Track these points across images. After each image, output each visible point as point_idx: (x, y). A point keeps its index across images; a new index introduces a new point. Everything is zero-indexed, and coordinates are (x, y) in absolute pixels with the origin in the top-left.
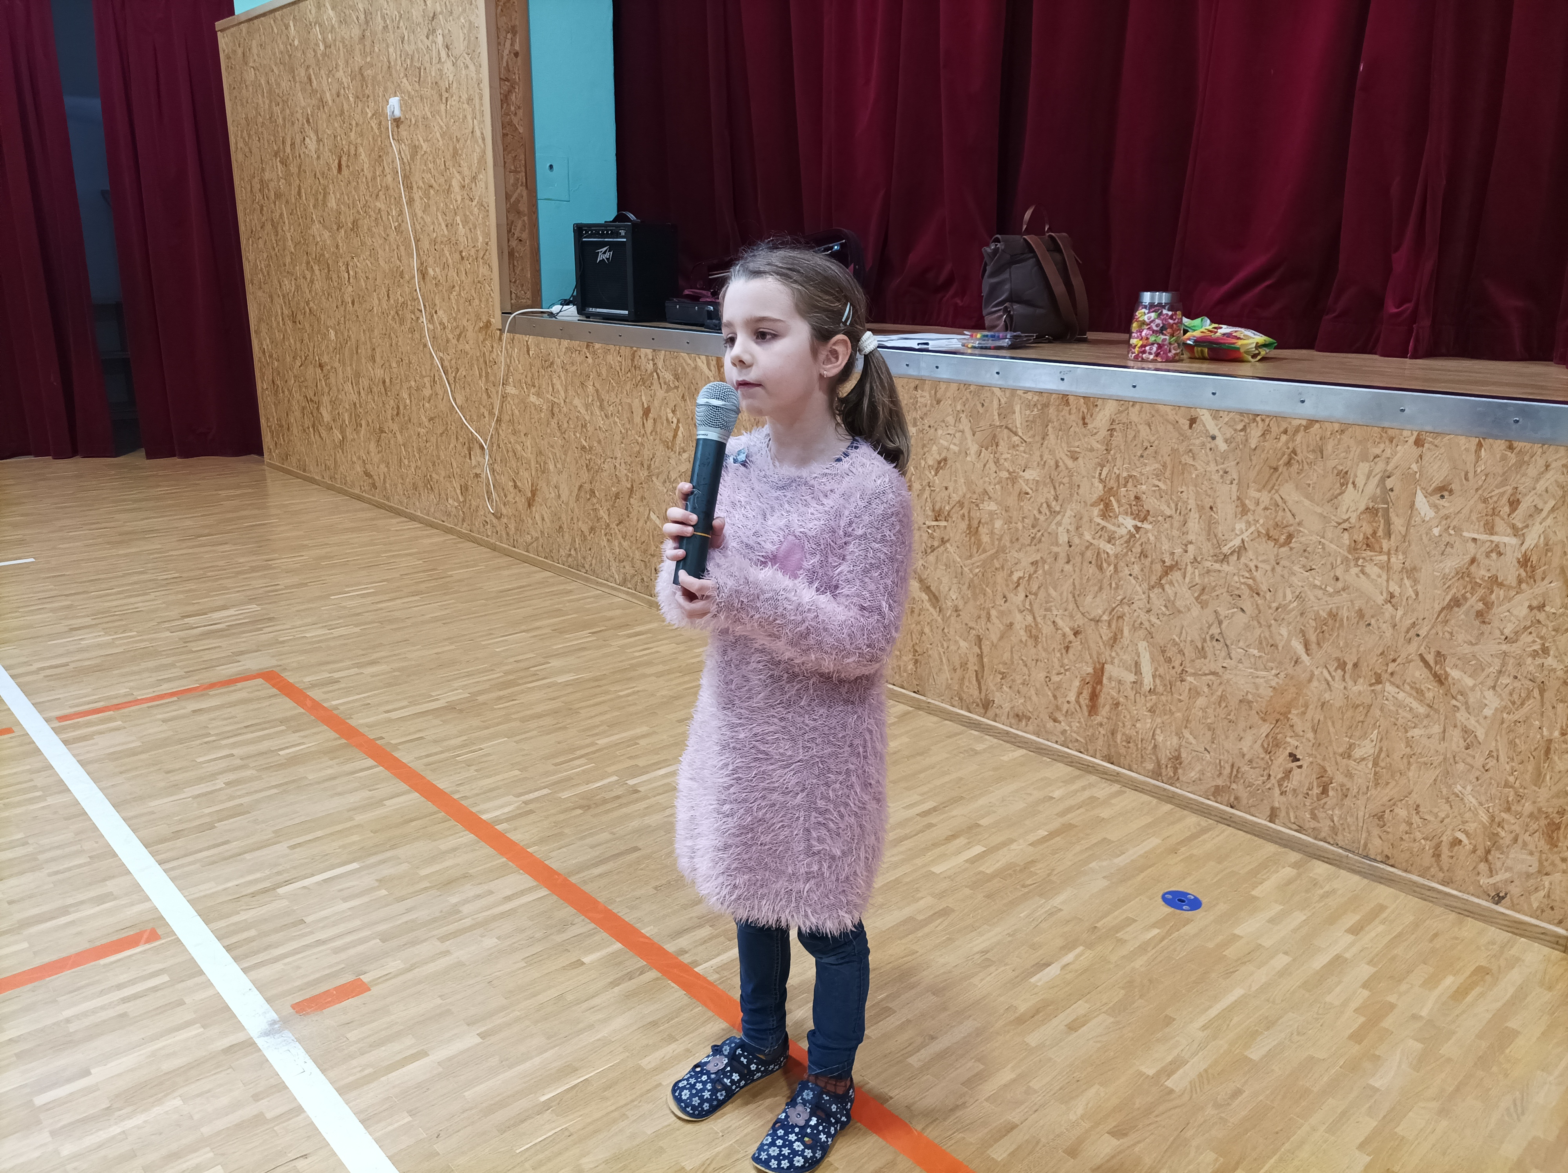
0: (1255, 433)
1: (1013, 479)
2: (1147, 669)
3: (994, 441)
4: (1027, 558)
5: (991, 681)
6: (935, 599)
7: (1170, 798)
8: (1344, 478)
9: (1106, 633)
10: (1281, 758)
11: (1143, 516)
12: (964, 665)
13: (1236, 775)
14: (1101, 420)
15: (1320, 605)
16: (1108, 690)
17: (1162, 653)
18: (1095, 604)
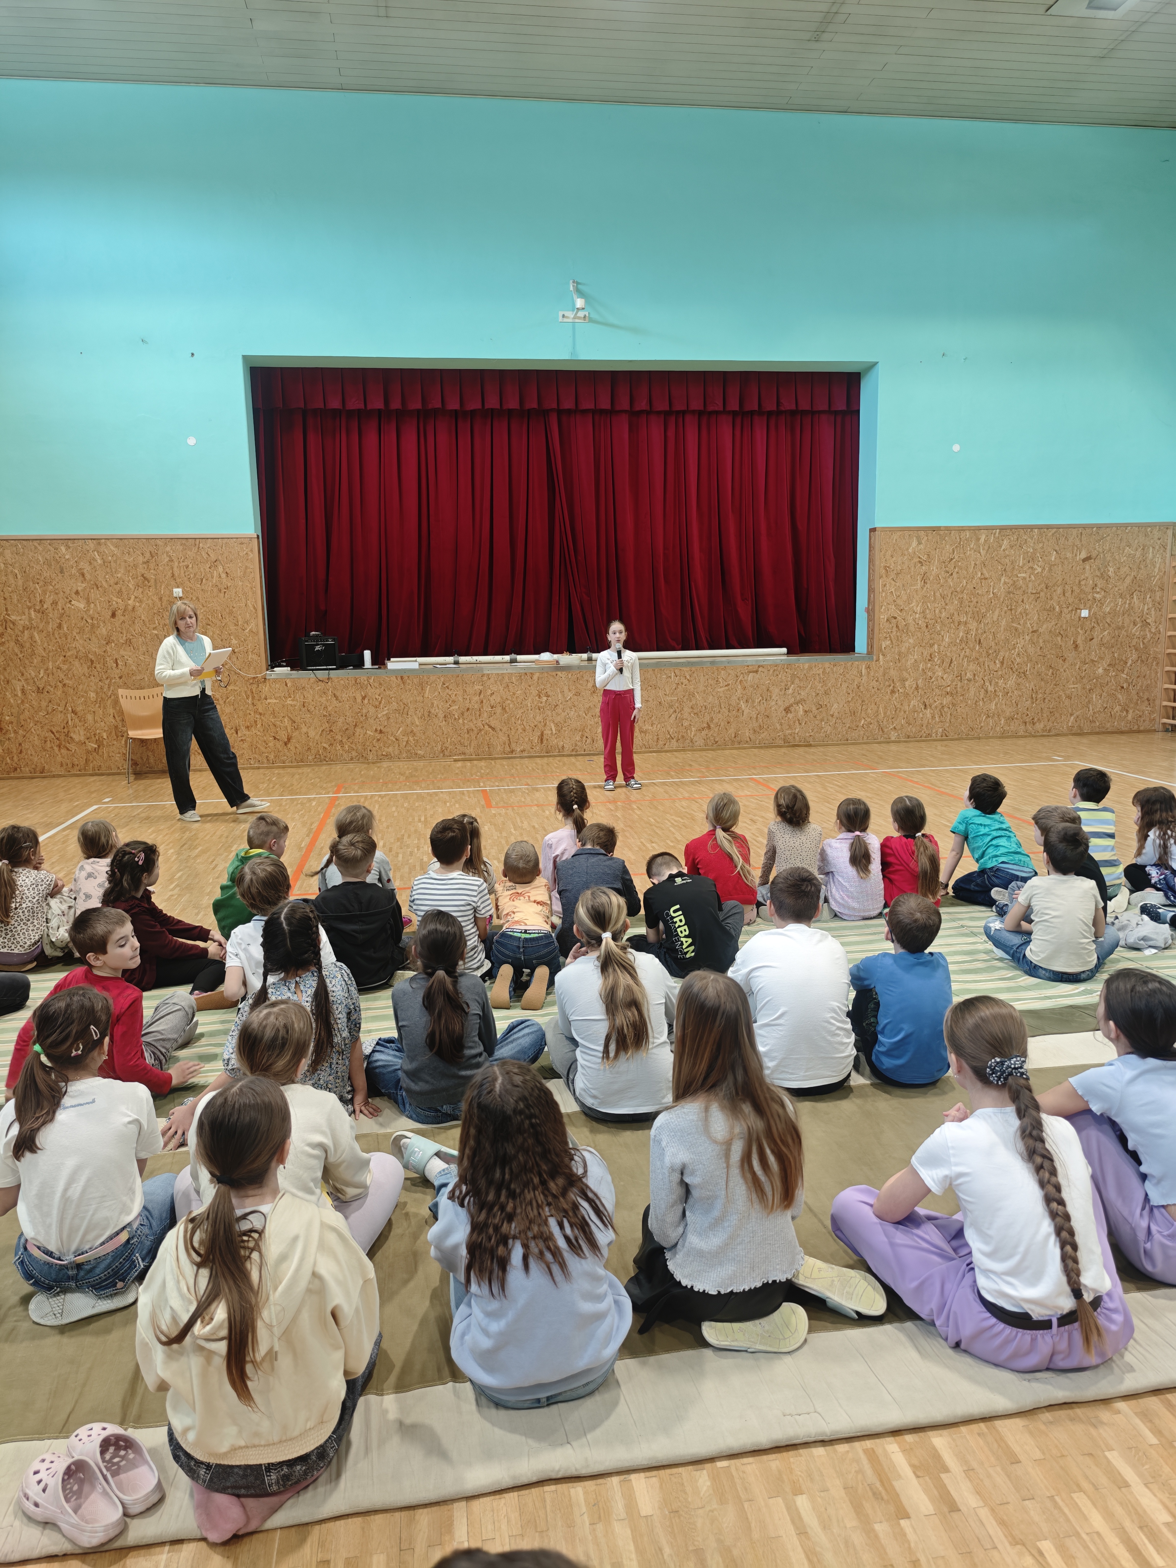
0: (570, 675)
1: (514, 694)
2: (554, 729)
3: (508, 686)
4: (520, 712)
5: (513, 745)
6: (493, 729)
7: (563, 756)
8: (587, 681)
9: (543, 724)
10: (584, 738)
11: (548, 696)
12: (505, 744)
13: (576, 745)
14: (535, 677)
15: (587, 706)
16: (545, 737)
17: (556, 725)
18: (539, 718)
